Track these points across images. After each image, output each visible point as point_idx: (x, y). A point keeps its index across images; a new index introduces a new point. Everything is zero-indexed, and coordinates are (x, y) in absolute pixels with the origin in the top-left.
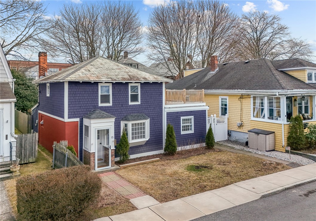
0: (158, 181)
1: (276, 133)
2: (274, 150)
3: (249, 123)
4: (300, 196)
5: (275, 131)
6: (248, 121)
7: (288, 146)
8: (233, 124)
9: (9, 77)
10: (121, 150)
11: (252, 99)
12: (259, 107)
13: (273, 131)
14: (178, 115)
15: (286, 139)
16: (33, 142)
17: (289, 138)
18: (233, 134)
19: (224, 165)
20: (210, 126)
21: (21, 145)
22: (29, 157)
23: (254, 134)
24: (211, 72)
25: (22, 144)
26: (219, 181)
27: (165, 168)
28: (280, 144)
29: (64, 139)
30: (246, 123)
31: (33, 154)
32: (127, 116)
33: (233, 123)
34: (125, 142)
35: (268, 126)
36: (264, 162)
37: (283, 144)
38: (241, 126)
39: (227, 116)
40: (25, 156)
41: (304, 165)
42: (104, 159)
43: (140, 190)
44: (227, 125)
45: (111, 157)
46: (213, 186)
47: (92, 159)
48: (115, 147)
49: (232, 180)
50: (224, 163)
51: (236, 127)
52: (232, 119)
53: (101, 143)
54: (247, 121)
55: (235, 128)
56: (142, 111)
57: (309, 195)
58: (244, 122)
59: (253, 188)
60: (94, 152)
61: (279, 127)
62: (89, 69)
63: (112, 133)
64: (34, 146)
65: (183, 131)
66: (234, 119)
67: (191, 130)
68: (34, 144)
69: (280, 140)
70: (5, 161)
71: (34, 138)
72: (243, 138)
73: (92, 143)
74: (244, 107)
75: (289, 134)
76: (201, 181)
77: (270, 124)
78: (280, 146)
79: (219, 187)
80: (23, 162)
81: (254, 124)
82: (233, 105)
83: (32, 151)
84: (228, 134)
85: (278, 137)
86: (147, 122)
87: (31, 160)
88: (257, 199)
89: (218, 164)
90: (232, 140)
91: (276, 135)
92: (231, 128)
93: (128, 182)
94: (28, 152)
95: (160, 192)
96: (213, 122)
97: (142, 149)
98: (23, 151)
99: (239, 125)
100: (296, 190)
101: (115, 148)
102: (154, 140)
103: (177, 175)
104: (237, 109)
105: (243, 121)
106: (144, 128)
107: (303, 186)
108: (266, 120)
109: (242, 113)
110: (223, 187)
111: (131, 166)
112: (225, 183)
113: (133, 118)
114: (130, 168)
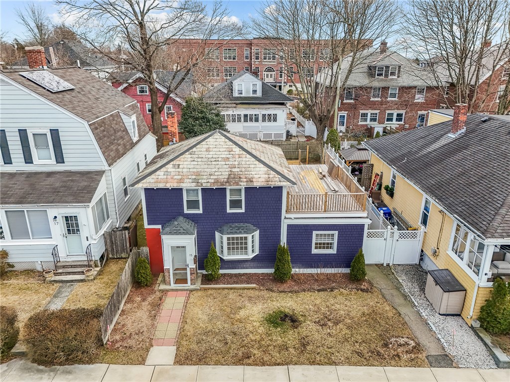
0: (210, 328)
1: (468, 292)
2: (459, 315)
3: (445, 256)
6: (445, 253)
7: (478, 319)
8: (429, 246)
9: (105, 164)
12: (460, 239)
14: (309, 228)
16: (123, 240)
18: (426, 260)
19: (322, 325)
22: (121, 253)
23: (433, 279)
24: (451, 135)
26: (275, 354)
27: (247, 305)
28: (468, 311)
31: (125, 251)
33: (429, 243)
37: (471, 314)
38: (434, 254)
39: (422, 229)
41: (460, 366)
43: (178, 334)
44: (421, 242)
45: (191, 275)
46: (260, 359)
47: (167, 274)
50: (328, 322)
52: (430, 238)
54: (443, 251)
58: (440, 251)
60: (169, 268)
61: (473, 286)
62: (181, 163)
63: (190, 251)
64: (125, 243)
65: (315, 248)
67: (331, 248)
69: (469, 305)
71: (124, 236)
73: (165, 259)
74: (444, 228)
76: (256, 346)
78: (467, 314)
79: (263, 364)
82: (434, 217)
83: (124, 247)
84: (421, 256)
85: (469, 300)
87: (123, 256)
89: (315, 322)
90: (423, 267)
91: (467, 295)
92: (426, 249)
93: (184, 316)
94: (119, 248)
95: (193, 346)
98: (114, 246)
102: (265, 256)
103: (241, 325)
104: (437, 225)
105: (440, 247)
106: (246, 244)
108: (464, 264)
109: (440, 235)
111: (213, 289)
112: (279, 361)
113: (229, 231)
114: (210, 292)
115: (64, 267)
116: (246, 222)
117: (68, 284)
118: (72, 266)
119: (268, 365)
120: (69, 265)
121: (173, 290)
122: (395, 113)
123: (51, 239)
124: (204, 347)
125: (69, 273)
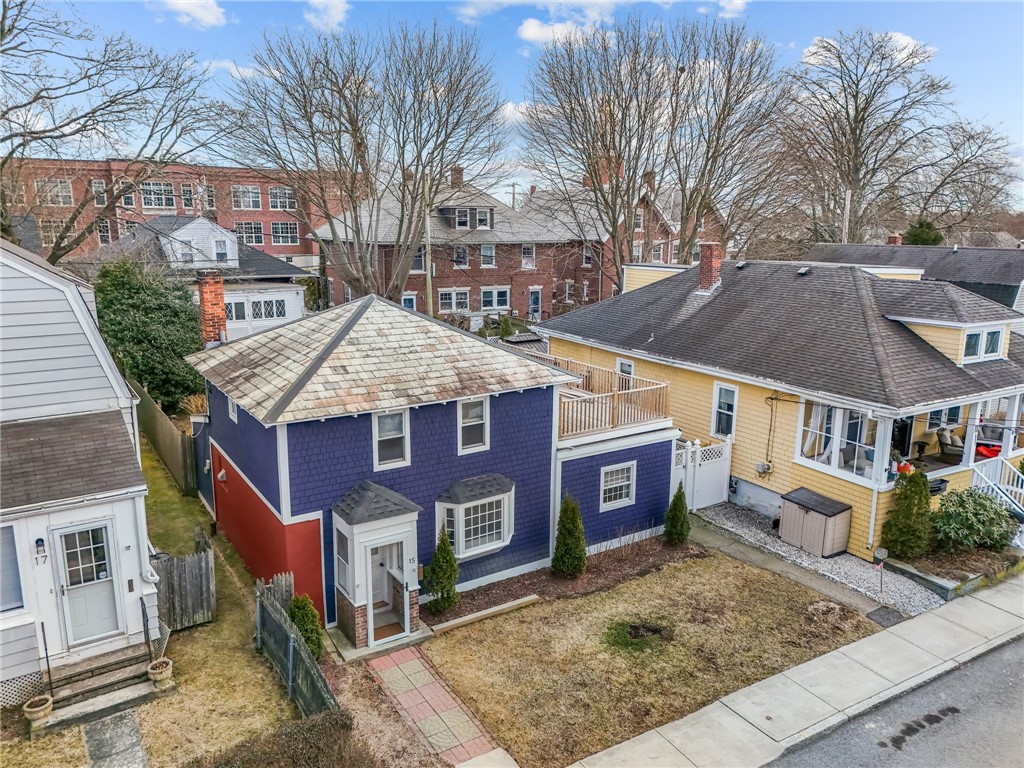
0: (530, 692)
1: (854, 509)
2: (844, 552)
3: (788, 469)
4: (883, 745)
5: (852, 503)
6: (787, 464)
7: (880, 546)
8: (747, 464)
9: (119, 394)
10: (437, 584)
11: (802, 407)
12: (818, 432)
13: (847, 502)
14: (595, 463)
15: (879, 527)
16: (201, 575)
17: (887, 527)
18: (743, 489)
19: (704, 622)
20: (681, 487)
21: (170, 586)
22: (195, 612)
23: (796, 506)
24: (700, 292)
25: (172, 585)
26: (683, 690)
27: (552, 632)
28: (862, 539)
29: (283, 569)
30: (780, 466)
31: (205, 604)
32: (451, 486)
33: (745, 459)
34: (447, 562)
35: (837, 486)
36: (811, 608)
37: (871, 541)
38: (765, 472)
39: (729, 439)
40: (184, 611)
41: (913, 614)
42: (391, 604)
43: (481, 727)
44: (728, 463)
45: (410, 609)
46: (668, 708)
47: (359, 620)
48: (420, 583)
49: (718, 686)
50: (707, 615)
51: (753, 471)
52: (745, 450)
53: (382, 565)
54: (782, 462)
55: (749, 474)
56: (494, 467)
57: (905, 741)
58: (776, 465)
59: (769, 718)
60: (365, 603)
61: (865, 496)
62: (345, 363)
63: (411, 551)
64: (204, 583)
65: (605, 501)
66: (750, 451)
67: (627, 495)
68: (204, 579)
69: (862, 528)
70: (132, 644)
71: (203, 564)
72: (770, 505)
73: (357, 583)
74: (778, 425)
75: (889, 517)
76: (640, 690)
77: (843, 483)
78: (860, 544)
79: (681, 713)
80: (179, 625)
81: (801, 474)
82: (750, 413)
83: (202, 595)
84: (731, 486)
85: (859, 521)
86: (508, 500)
87: (199, 618)
88: (772, 759)
89: (689, 621)
90: (739, 503)
91: (854, 514)
92: (740, 471)
93: (453, 691)
94: (189, 600)
95: (533, 734)
96: (690, 459)
97: (493, 563)
98: (177, 599)
99: (761, 471)
100: (876, 722)
101: (419, 587)
102: (524, 536)
103: (580, 667)
104: (760, 424)
105: (773, 459)
106: (499, 515)
107: (896, 706)
108: (834, 469)
109: (771, 438)
110: (692, 712)
111: (462, 627)
112: (699, 698)
113: (468, 494)
114: (459, 634)
115: (69, 680)
116: (493, 471)
117: (108, 719)
118: (93, 673)
119: (689, 712)
120: (86, 672)
121: (378, 654)
122: (495, 290)
123: (21, 610)
124: (555, 727)
125: (95, 692)
